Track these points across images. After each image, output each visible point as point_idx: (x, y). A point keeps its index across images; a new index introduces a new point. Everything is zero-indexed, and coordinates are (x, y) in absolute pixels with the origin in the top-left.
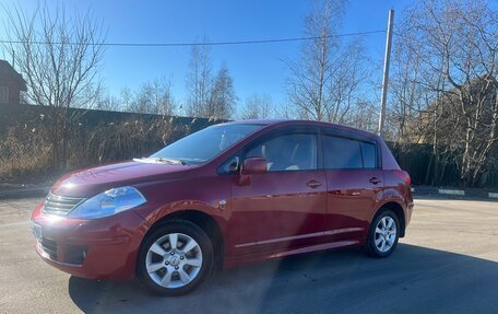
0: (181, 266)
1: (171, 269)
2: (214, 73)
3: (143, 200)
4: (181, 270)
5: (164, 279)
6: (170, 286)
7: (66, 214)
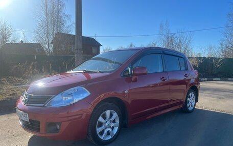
3: (89, 94)
7: (43, 105)
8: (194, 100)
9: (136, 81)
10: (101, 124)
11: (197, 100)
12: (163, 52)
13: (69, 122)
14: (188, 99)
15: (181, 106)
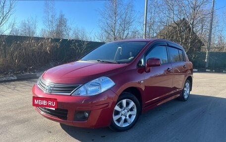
0: (128, 116)
1: (123, 118)
2: (58, 16)
3: (113, 84)
4: (128, 117)
5: (121, 123)
6: (124, 126)
7: (70, 94)
8: (189, 89)
9: (149, 71)
10: (117, 113)
11: (190, 90)
12: (168, 44)
13: (102, 109)
14: (185, 89)
15: (179, 95)
